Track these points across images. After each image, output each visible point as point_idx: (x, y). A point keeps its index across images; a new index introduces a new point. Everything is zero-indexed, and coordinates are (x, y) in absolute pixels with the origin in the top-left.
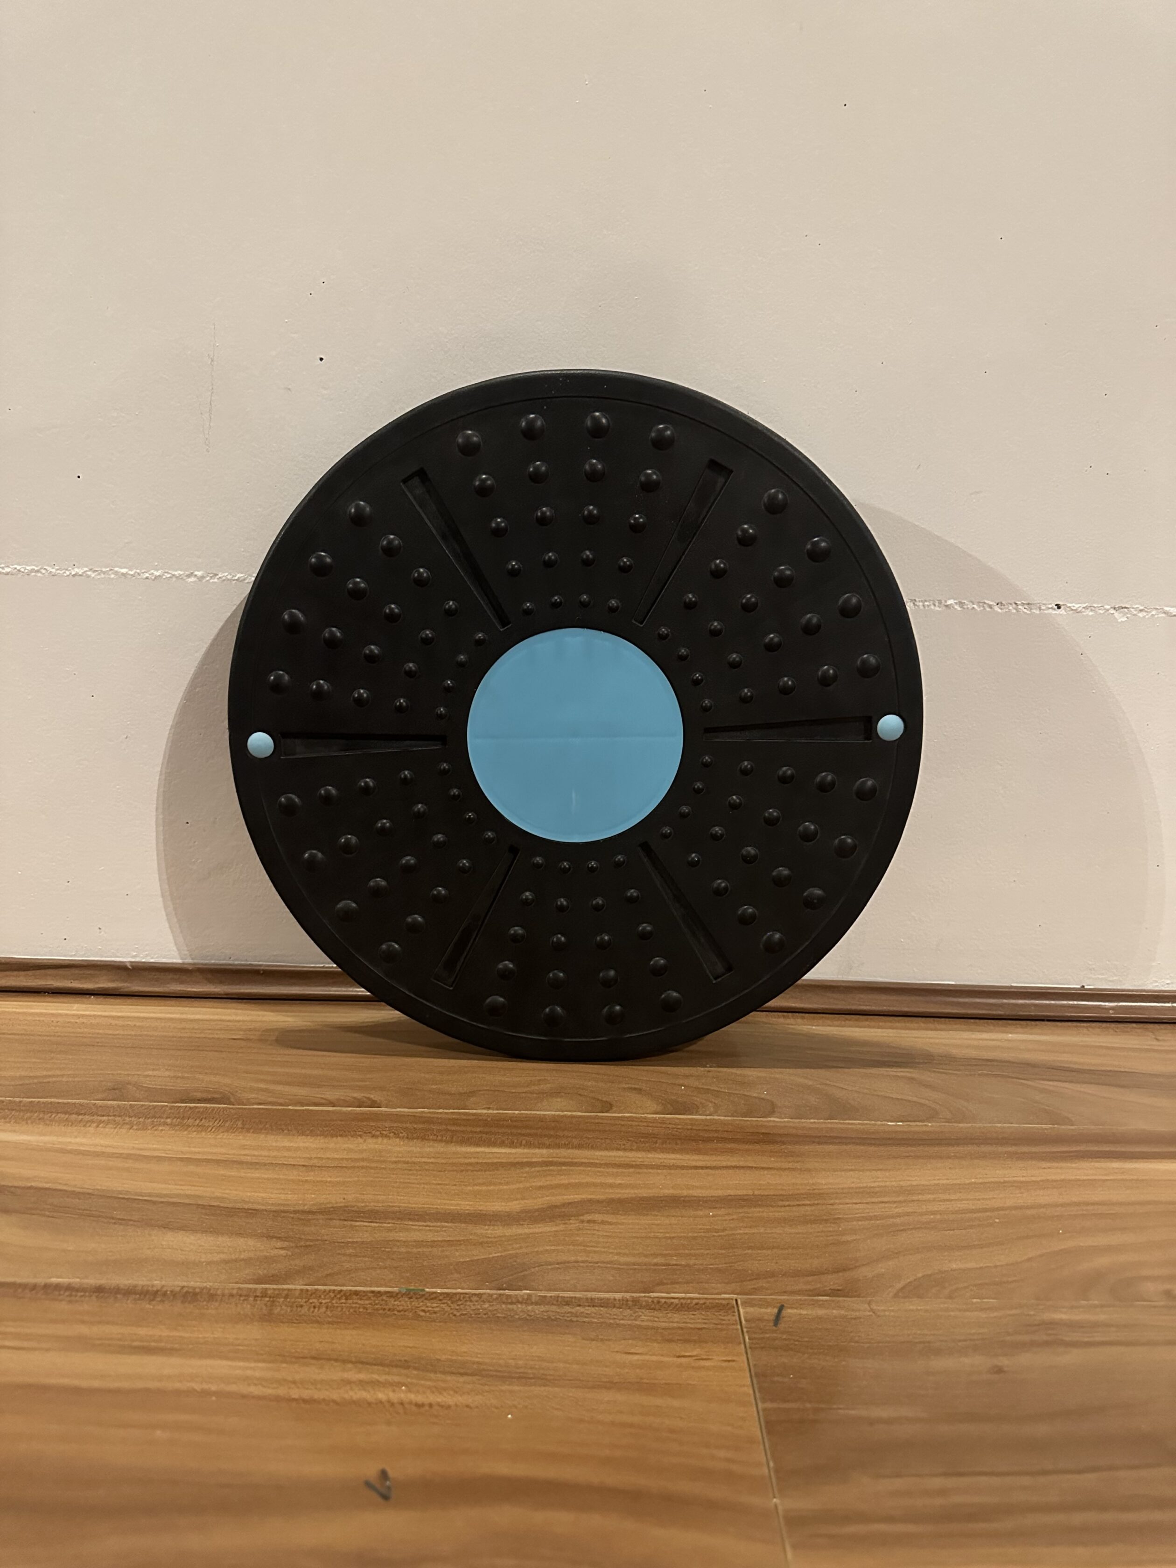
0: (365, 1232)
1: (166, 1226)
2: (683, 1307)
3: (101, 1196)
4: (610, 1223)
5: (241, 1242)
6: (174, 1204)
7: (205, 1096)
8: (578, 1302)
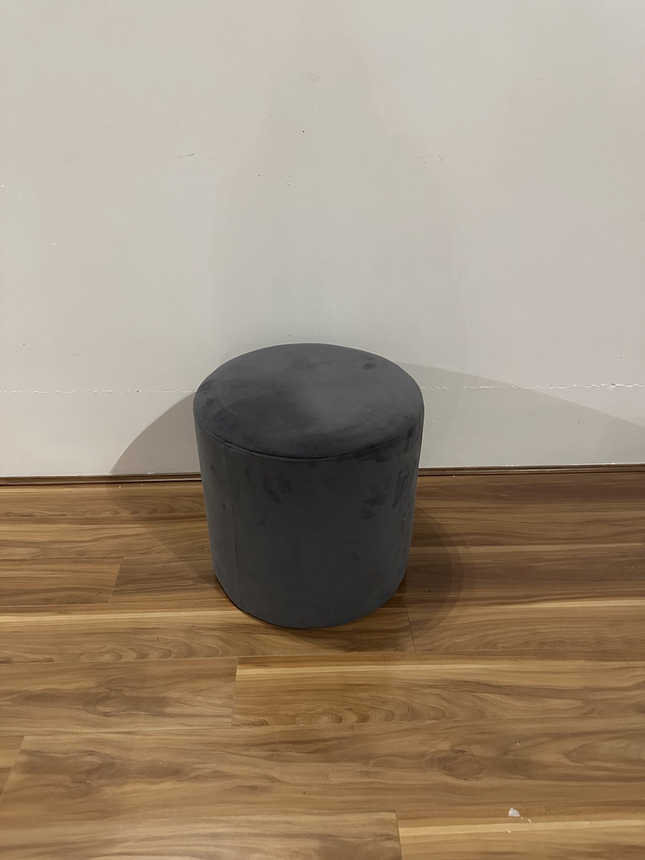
0: (57, 546)
1: (17, 547)
2: (114, 558)
3: (5, 541)
4: (106, 542)
5: (32, 549)
6: (19, 542)
7: (28, 515)
8: (94, 558)
